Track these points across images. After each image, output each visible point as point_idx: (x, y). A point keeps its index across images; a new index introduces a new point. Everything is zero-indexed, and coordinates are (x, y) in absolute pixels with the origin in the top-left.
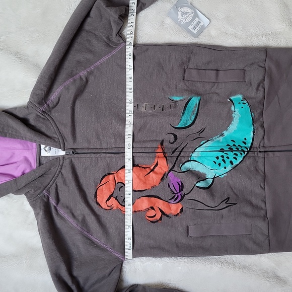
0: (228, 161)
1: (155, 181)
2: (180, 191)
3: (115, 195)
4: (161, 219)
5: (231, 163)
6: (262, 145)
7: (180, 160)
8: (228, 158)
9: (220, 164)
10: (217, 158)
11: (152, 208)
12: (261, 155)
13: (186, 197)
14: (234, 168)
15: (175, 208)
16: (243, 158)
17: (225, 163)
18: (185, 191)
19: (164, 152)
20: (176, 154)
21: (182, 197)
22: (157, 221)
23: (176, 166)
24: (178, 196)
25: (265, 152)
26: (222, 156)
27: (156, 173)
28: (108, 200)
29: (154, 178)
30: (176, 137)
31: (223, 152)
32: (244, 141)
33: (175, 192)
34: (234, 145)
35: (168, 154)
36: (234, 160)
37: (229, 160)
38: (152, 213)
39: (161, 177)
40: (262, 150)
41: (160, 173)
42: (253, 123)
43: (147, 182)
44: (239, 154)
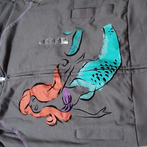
1: (54, 95)
2: (69, 103)
3: (30, 105)
6: (129, 64)
7: (70, 79)
9: (95, 81)
10: (93, 76)
11: (51, 115)
12: (127, 72)
13: (74, 107)
18: (73, 102)
19: (59, 73)
20: (68, 74)
22: (54, 125)
23: (67, 83)
24: (68, 106)
25: (131, 69)
28: (26, 107)
29: (54, 93)
30: (68, 62)
31: (96, 70)
32: (115, 62)
33: (66, 103)
34: (106, 65)
35: (63, 74)
36: (106, 77)
38: (50, 119)
39: (58, 91)
40: (129, 68)
41: (58, 89)
42: (120, 46)
43: (49, 96)
44: (110, 72)
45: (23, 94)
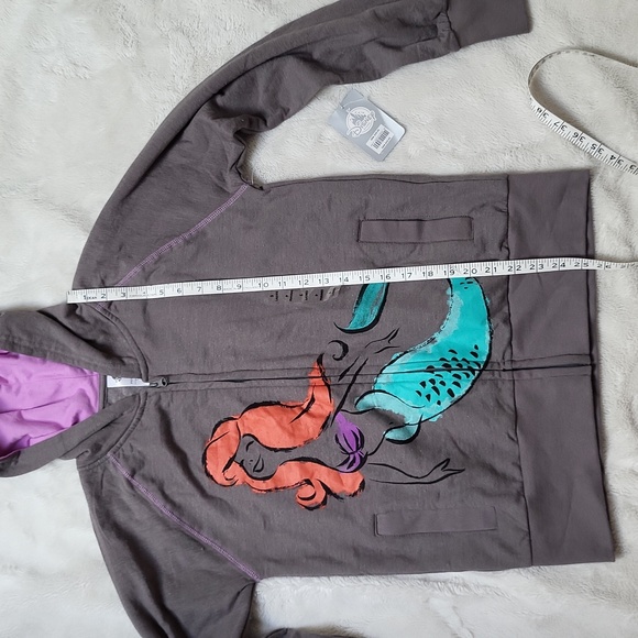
0: (444, 390)
1: (311, 430)
2: (358, 449)
3: (238, 459)
4: (324, 502)
5: (450, 392)
6: (507, 357)
7: (355, 391)
8: (443, 383)
9: (428, 397)
10: (423, 384)
11: (308, 482)
12: (506, 376)
14: (456, 402)
15: (349, 482)
16: (473, 384)
17: (438, 393)
19: (324, 377)
20: (348, 379)
21: (363, 461)
22: (318, 507)
23: (346, 402)
24: (355, 458)
25: (513, 370)
26: (432, 381)
27: (312, 416)
28: (227, 467)
29: (309, 425)
30: (346, 348)
31: (432, 372)
32: (475, 351)
33: (350, 451)
34: (454, 359)
35: (333, 380)
36: (454, 388)
37: (446, 388)
38: (307, 491)
39: (321, 422)
40: (508, 367)
41: (321, 416)
42: (489, 315)
43: (297, 433)
44: (464, 376)
45: (215, 430)
